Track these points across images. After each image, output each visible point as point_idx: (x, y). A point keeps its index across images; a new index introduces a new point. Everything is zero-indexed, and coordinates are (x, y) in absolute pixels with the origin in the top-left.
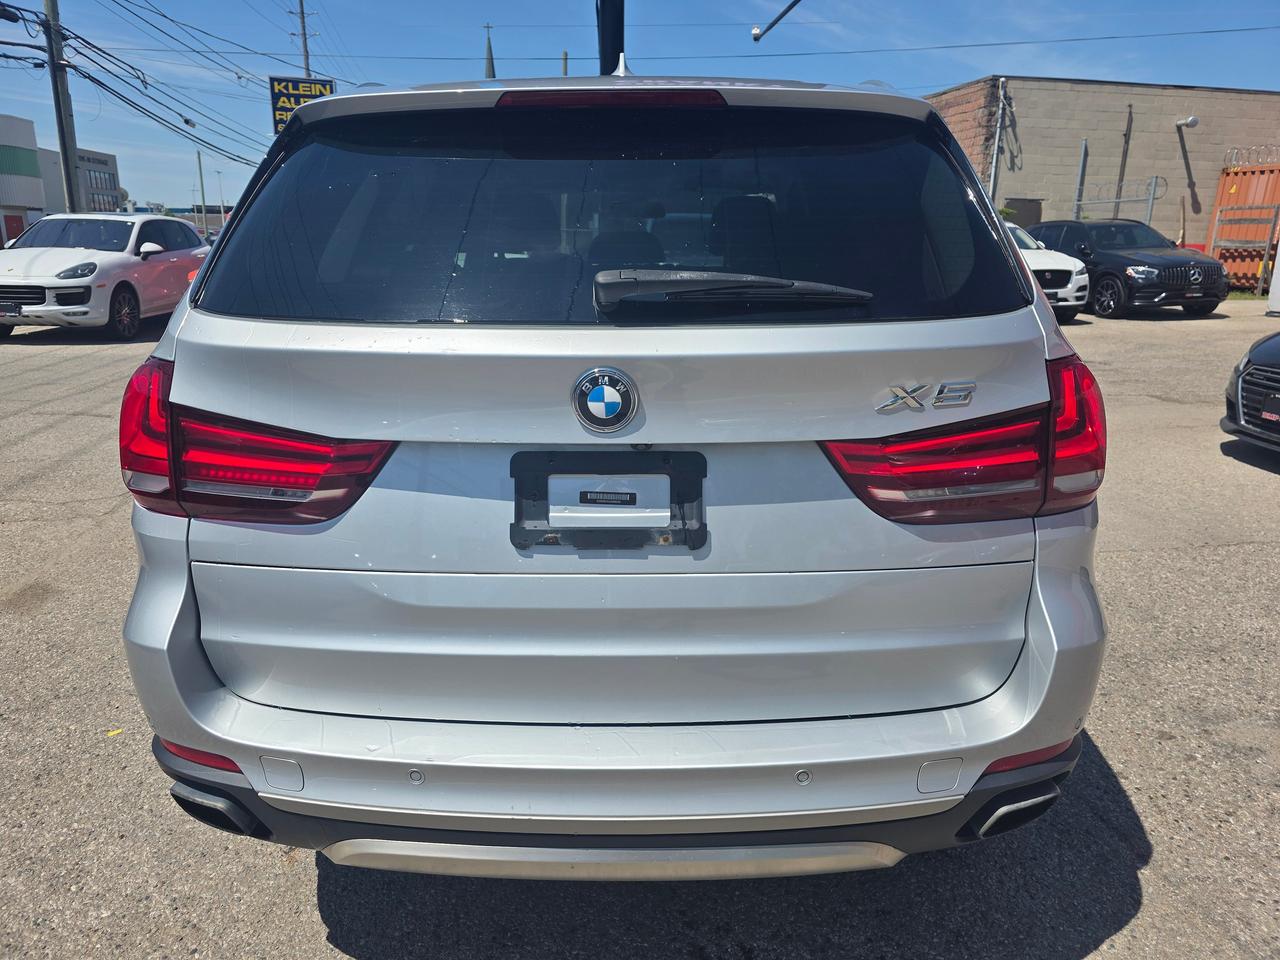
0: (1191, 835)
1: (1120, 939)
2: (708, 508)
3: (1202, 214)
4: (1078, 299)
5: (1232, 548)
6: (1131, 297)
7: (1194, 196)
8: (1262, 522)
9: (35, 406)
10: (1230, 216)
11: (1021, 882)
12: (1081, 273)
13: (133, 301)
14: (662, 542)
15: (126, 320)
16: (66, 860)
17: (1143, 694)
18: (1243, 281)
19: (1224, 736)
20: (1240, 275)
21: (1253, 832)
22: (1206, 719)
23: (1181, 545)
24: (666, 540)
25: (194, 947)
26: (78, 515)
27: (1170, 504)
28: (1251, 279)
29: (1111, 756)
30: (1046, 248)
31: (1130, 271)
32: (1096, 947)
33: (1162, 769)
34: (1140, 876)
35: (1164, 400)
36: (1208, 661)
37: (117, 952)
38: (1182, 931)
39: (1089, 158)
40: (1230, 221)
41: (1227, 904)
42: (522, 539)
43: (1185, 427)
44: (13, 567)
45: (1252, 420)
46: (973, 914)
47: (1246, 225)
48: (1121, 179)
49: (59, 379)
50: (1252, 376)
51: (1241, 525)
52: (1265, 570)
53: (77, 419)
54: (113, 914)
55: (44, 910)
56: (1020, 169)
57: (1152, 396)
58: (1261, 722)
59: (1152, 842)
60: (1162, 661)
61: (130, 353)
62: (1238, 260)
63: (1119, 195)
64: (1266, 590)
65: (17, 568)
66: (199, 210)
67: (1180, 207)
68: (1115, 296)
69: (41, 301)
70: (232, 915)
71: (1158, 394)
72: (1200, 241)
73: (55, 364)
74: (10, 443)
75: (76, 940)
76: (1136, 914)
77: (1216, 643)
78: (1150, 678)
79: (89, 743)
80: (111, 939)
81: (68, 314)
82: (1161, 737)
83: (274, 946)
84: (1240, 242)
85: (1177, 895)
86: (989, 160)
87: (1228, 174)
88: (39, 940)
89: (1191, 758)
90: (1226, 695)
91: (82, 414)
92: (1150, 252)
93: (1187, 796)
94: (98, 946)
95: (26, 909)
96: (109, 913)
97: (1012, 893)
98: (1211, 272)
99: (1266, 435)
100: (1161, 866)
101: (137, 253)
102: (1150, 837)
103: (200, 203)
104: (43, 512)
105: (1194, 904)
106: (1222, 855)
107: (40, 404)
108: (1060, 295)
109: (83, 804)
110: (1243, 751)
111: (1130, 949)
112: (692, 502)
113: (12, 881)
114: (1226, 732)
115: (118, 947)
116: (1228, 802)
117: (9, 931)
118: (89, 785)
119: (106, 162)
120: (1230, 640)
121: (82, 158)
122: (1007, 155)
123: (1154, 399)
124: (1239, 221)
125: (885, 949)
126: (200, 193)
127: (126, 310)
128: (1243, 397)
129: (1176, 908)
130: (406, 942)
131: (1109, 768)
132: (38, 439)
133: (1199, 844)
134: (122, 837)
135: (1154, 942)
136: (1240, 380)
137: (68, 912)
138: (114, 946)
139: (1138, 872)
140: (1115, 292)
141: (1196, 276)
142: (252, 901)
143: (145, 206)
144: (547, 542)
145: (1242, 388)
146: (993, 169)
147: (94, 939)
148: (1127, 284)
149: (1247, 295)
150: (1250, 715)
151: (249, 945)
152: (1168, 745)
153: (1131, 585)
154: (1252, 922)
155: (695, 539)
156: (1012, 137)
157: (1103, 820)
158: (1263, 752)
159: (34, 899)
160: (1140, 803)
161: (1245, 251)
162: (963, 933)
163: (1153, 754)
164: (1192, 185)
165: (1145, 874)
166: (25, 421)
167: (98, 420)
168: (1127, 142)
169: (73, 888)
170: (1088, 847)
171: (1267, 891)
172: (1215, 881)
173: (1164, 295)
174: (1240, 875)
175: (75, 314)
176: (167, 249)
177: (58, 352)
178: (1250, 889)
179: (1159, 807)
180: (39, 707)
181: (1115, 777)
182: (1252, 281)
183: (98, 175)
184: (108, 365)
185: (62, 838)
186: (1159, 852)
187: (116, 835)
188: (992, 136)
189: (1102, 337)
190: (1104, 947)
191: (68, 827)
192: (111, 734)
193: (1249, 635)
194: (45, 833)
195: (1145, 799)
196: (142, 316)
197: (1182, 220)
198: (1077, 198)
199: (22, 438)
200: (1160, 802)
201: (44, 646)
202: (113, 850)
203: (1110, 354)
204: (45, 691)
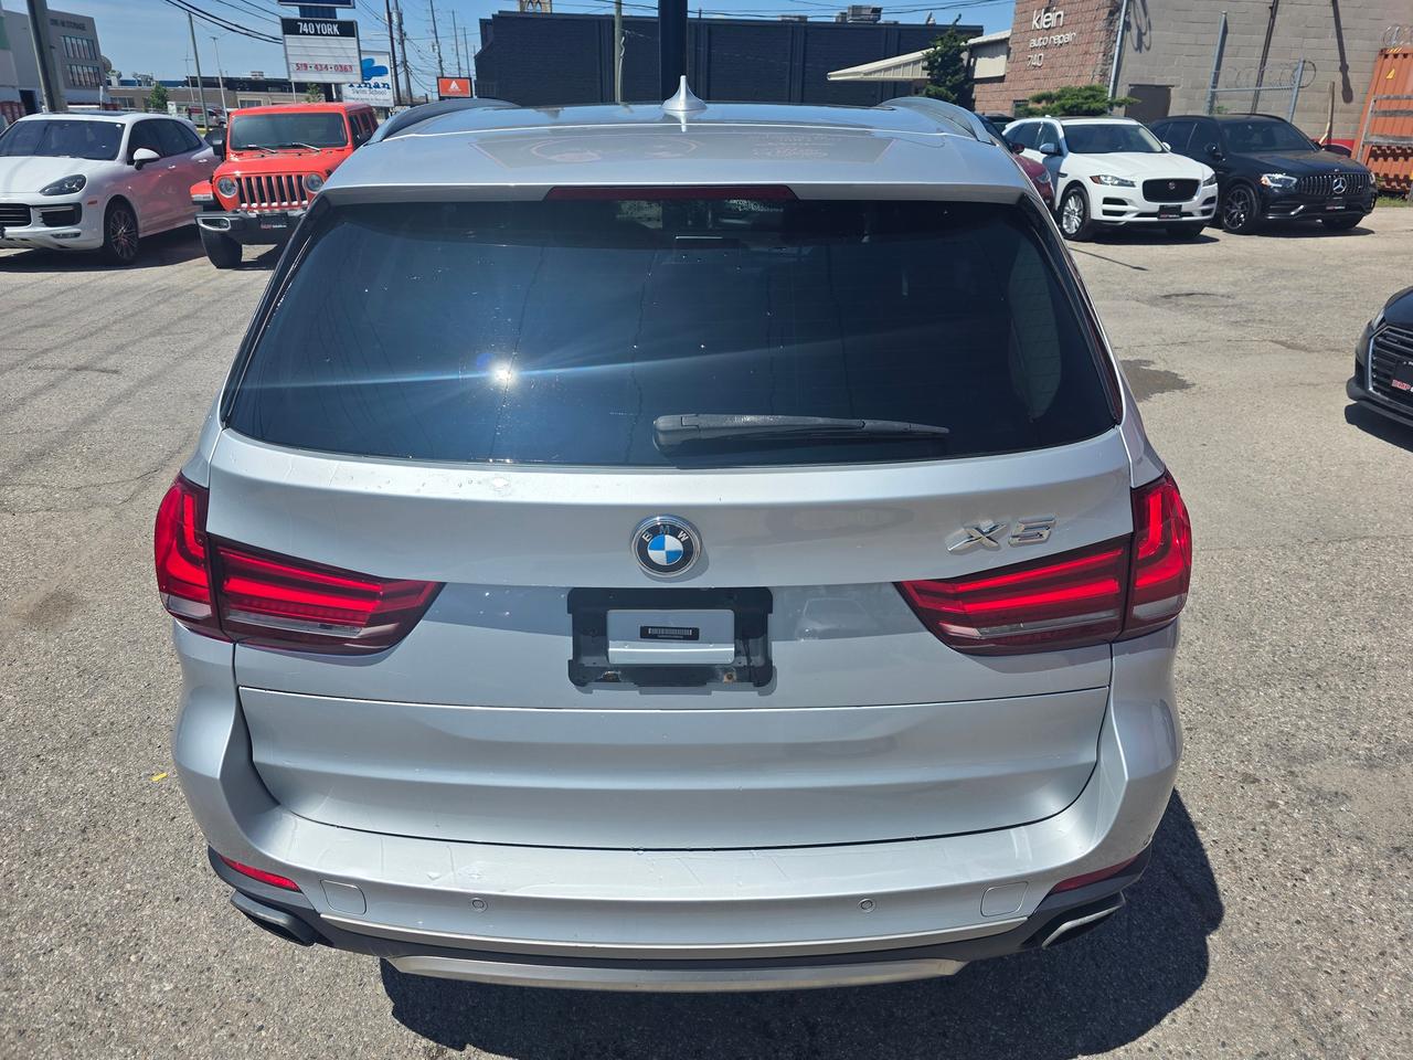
0: (1264, 895)
1: (1182, 1013)
2: (773, 643)
3: (1353, 104)
4: (1204, 213)
5: (1343, 545)
6: (1265, 210)
7: (1346, 81)
8: (1380, 511)
9: (32, 357)
10: (1385, 107)
11: (1088, 948)
12: (1210, 182)
13: (129, 219)
14: (725, 679)
15: (124, 241)
16: (123, 926)
17: (1230, 729)
18: (1394, 184)
19: (1310, 779)
20: (1392, 176)
21: (1328, 892)
22: (1293, 759)
23: (1290, 541)
24: (730, 677)
25: (260, 1023)
26: (94, 504)
27: (1282, 488)
28: (1403, 181)
29: (1190, 802)
30: (1171, 151)
31: (1265, 179)
32: (1158, 1021)
33: (1241, 818)
34: (1208, 942)
35: (1289, 347)
36: (1302, 688)
37: (183, 1029)
38: (1244, 1005)
39: (1229, 35)
40: (1385, 113)
41: (1293, 974)
42: (581, 675)
43: (1309, 385)
44: (31, 571)
45: (1382, 388)
46: (1037, 985)
47: (1402, 118)
48: (1263, 63)
49: (55, 319)
50: (1385, 338)
51: (1357, 515)
52: (1376, 573)
53: (80, 376)
54: (176, 987)
55: (105, 983)
56: (1148, 49)
57: (1276, 342)
58: (1350, 762)
59: (1225, 903)
60: (1254, 689)
61: (131, 282)
62: (1390, 159)
63: (1259, 82)
64: (1373, 598)
65: (36, 571)
66: (193, 82)
67: (1328, 95)
68: (1247, 208)
69: (26, 221)
70: (296, 987)
71: (1284, 339)
72: (1349, 136)
73: (49, 298)
74: (11, 409)
75: (140, 1017)
76: (1200, 985)
77: (1313, 666)
78: (1239, 709)
79: (133, 791)
80: (176, 1015)
81: (57, 236)
82: (1244, 781)
83: (340, 1022)
84: (1394, 138)
85: (1243, 963)
86: (1113, 38)
87: (1386, 56)
88: (104, 1018)
89: (1273, 805)
90: (1317, 730)
91: (86, 368)
92: (1289, 156)
93: (1265, 850)
94: (164, 1023)
95: (87, 983)
96: (172, 986)
97: (1078, 961)
98: (1358, 179)
99: (1395, 405)
100: (1231, 931)
101: (130, 161)
102: (1222, 898)
103: (196, 75)
104: (55, 500)
105: (1260, 974)
106: (1293, 918)
107: (37, 355)
108: (1184, 209)
109: (134, 862)
110: (1328, 797)
111: (1190, 1024)
112: (757, 637)
113: (69, 950)
114: (1313, 774)
115: (184, 1023)
116: (1306, 858)
117: (72, 1007)
118: (138, 839)
119: (83, 26)
120: (1329, 662)
121: (54, 22)
122: (1134, 31)
123: (1278, 346)
124: (1394, 113)
125: (947, 1023)
126: (195, 61)
127: (123, 229)
128: (1373, 361)
129: (1241, 978)
130: (472, 1017)
131: (1187, 816)
132: (40, 403)
133: (1271, 906)
134: (178, 899)
135: (1216, 1016)
136: (1372, 340)
137: (130, 986)
138: (180, 1023)
139: (1207, 938)
140: (1246, 204)
141: (1339, 186)
142: (315, 972)
143: (132, 78)
144: (606, 679)
145: (1373, 351)
146: (1117, 49)
147: (159, 1016)
148: (1261, 194)
149: (1397, 202)
150: (1340, 754)
151: (315, 1020)
152: (1250, 789)
153: (1231, 592)
154: (1315, 994)
155: (759, 676)
156: (1141, 10)
157: (1176, 878)
158: (1347, 797)
159: (94, 971)
160: (1215, 857)
161: (1398, 148)
162: (1026, 1006)
163: (1234, 801)
164: (1344, 68)
165: (1213, 939)
166: (23, 378)
167: (105, 376)
168: (1273, 17)
169: (133, 958)
170: (1159, 910)
171: (1335, 959)
172: (1284, 948)
173: (1302, 207)
174: (1310, 941)
175: (65, 236)
176: (163, 155)
177: (50, 282)
178: (1318, 958)
179: (1235, 863)
180: (77, 745)
181: (1192, 827)
182: (1403, 185)
183: (76, 42)
184: (108, 299)
185: (116, 901)
186: (1230, 914)
187: (171, 898)
188: (1118, 9)
189: (1227, 261)
190: (1166, 1021)
191: (121, 888)
192: (155, 779)
193: (1349, 655)
194: (99, 896)
195: (1222, 853)
196: (141, 236)
197: (1330, 112)
198: (1211, 84)
199: (23, 401)
200: (1237, 857)
201: (75, 672)
202: (169, 915)
203: (1235, 284)
204: (81, 726)
